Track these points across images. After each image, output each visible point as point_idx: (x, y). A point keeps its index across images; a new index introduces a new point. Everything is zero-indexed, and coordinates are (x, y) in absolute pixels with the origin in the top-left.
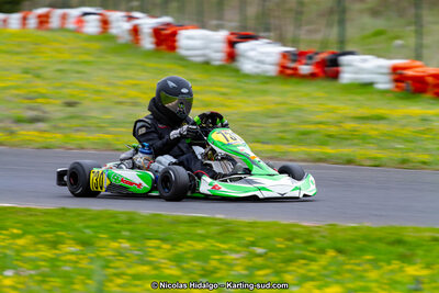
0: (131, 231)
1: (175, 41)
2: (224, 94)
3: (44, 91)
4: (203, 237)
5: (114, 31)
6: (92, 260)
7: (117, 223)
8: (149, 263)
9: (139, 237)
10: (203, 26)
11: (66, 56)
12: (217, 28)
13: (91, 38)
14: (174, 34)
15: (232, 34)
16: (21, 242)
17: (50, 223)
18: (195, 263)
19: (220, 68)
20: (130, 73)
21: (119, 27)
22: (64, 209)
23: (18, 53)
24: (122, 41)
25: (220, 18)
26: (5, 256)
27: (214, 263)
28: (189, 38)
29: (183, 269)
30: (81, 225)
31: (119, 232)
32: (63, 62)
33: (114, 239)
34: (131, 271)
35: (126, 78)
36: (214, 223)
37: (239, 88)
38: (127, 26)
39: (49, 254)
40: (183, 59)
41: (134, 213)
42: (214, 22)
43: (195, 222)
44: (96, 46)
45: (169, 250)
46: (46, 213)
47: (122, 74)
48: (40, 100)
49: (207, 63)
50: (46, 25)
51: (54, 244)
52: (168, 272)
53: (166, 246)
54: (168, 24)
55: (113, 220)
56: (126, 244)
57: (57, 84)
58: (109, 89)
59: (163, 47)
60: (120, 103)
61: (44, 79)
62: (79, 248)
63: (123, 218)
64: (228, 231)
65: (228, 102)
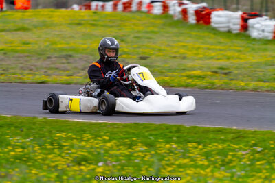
0: (178, 137)
1: (210, 18)
2: (240, 51)
3: (126, 50)
4: (224, 141)
5: (171, 12)
6: (153, 156)
7: (171, 132)
8: (189, 157)
9: (183, 141)
10: (227, 9)
11: (141, 28)
12: (236, 10)
13: (156, 17)
14: (209, 14)
15: (244, 13)
16: (109, 144)
17: (128, 133)
18: (217, 157)
19: (237, 35)
20: (181, 38)
21: (175, 10)
22: (135, 123)
23: (112, 27)
24: (176, 19)
25: (238, 3)
26: (99, 153)
27: (230, 157)
28: (219, 16)
29: (210, 161)
30: (147, 134)
31: (171, 138)
32: (138, 32)
33: (167, 142)
34: (177, 163)
35: (179, 41)
36: (231, 132)
37: (249, 47)
38: (179, 9)
39: (127, 152)
40: (214, 29)
41: (181, 126)
42: (235, 6)
43: (219, 131)
44: (159, 21)
45: (201, 149)
46: (125, 126)
47: (175, 39)
48: (124, 56)
49: (229, 32)
50: (129, 9)
51: (130, 146)
52: (201, 163)
53: (200, 147)
54: (204, 8)
55: (168, 131)
56: (175, 146)
57: (136, 46)
58: (168, 49)
59: (201, 22)
60: (175, 57)
61: (127, 42)
62: (145, 148)
63: (174, 129)
64: (239, 137)
65: (242, 56)
